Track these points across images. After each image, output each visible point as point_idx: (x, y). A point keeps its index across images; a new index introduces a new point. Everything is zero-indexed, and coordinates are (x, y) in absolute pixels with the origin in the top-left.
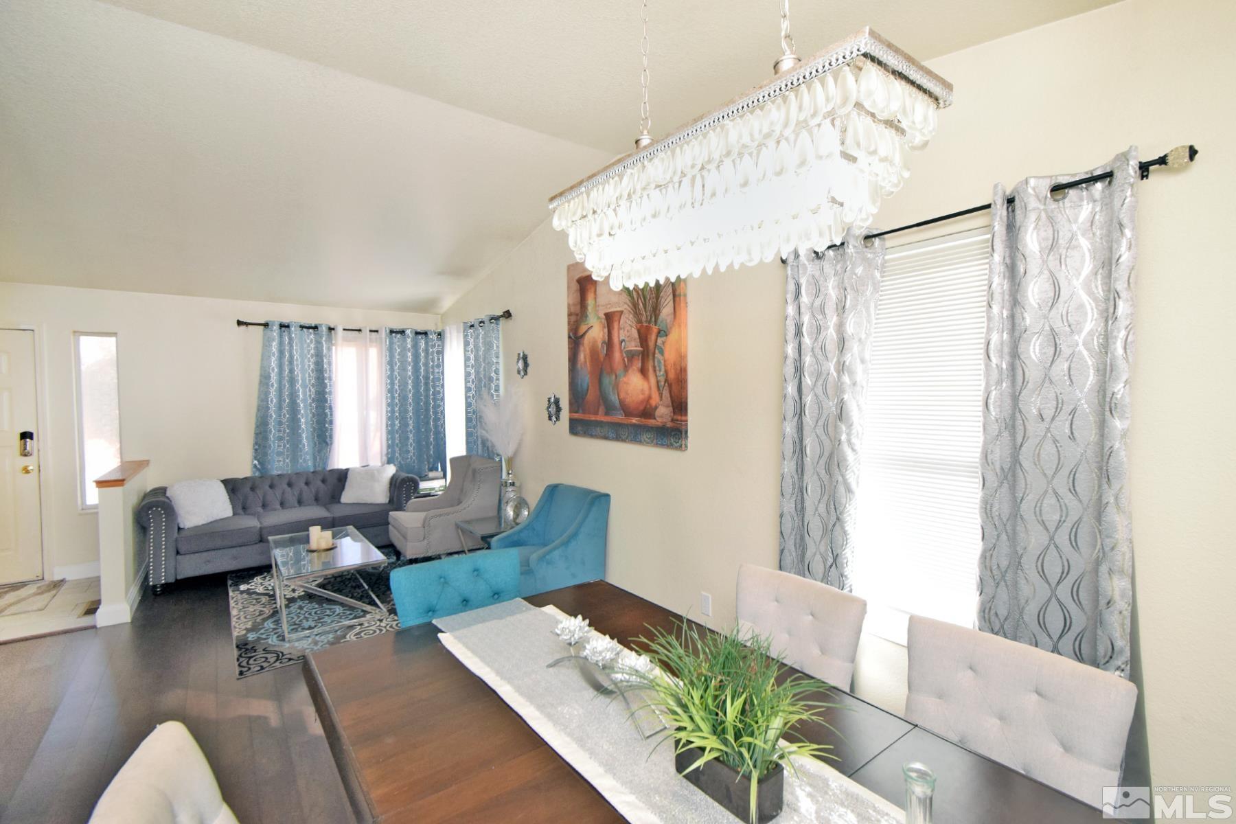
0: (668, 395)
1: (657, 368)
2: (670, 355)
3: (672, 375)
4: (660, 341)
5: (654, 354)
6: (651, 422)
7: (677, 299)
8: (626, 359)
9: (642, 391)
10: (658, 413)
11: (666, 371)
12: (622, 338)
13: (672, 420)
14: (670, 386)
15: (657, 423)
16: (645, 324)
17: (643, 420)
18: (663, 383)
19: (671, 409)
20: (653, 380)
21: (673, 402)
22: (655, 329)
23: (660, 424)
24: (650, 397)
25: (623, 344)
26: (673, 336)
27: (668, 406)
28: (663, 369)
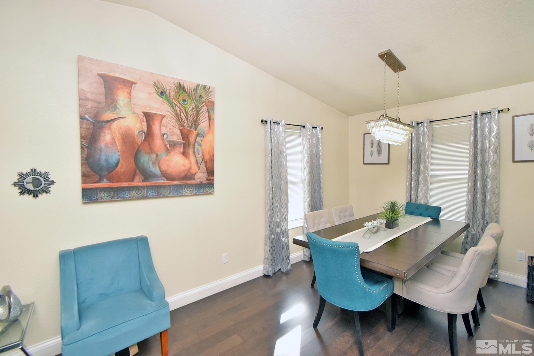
0: (205, 167)
1: (196, 153)
2: (206, 146)
3: (207, 157)
4: (198, 139)
5: (194, 145)
6: (192, 182)
7: (211, 121)
8: (168, 146)
9: (184, 165)
10: (196, 177)
11: (203, 155)
12: (163, 132)
13: (207, 180)
14: (206, 163)
15: (196, 182)
16: (186, 128)
17: (184, 181)
18: (200, 161)
19: (207, 174)
20: (193, 159)
21: (207, 171)
22: (195, 133)
23: (199, 183)
24: (190, 168)
25: (165, 136)
26: (208, 138)
27: (204, 173)
28: (201, 153)
